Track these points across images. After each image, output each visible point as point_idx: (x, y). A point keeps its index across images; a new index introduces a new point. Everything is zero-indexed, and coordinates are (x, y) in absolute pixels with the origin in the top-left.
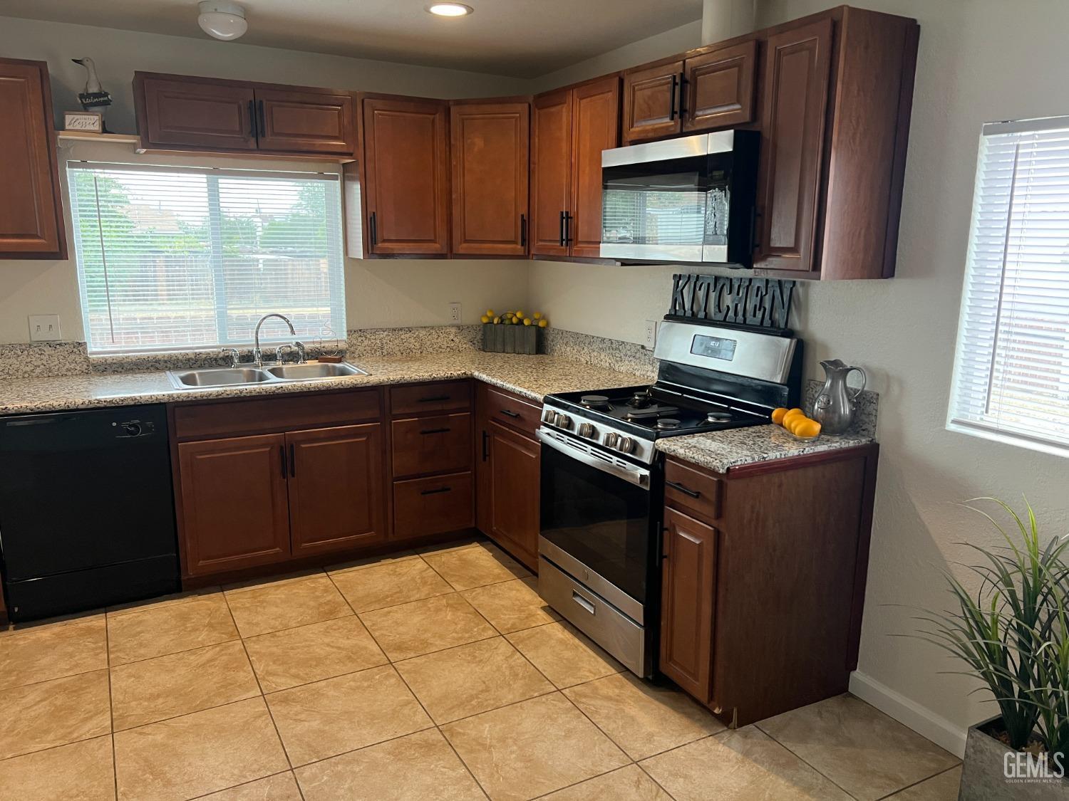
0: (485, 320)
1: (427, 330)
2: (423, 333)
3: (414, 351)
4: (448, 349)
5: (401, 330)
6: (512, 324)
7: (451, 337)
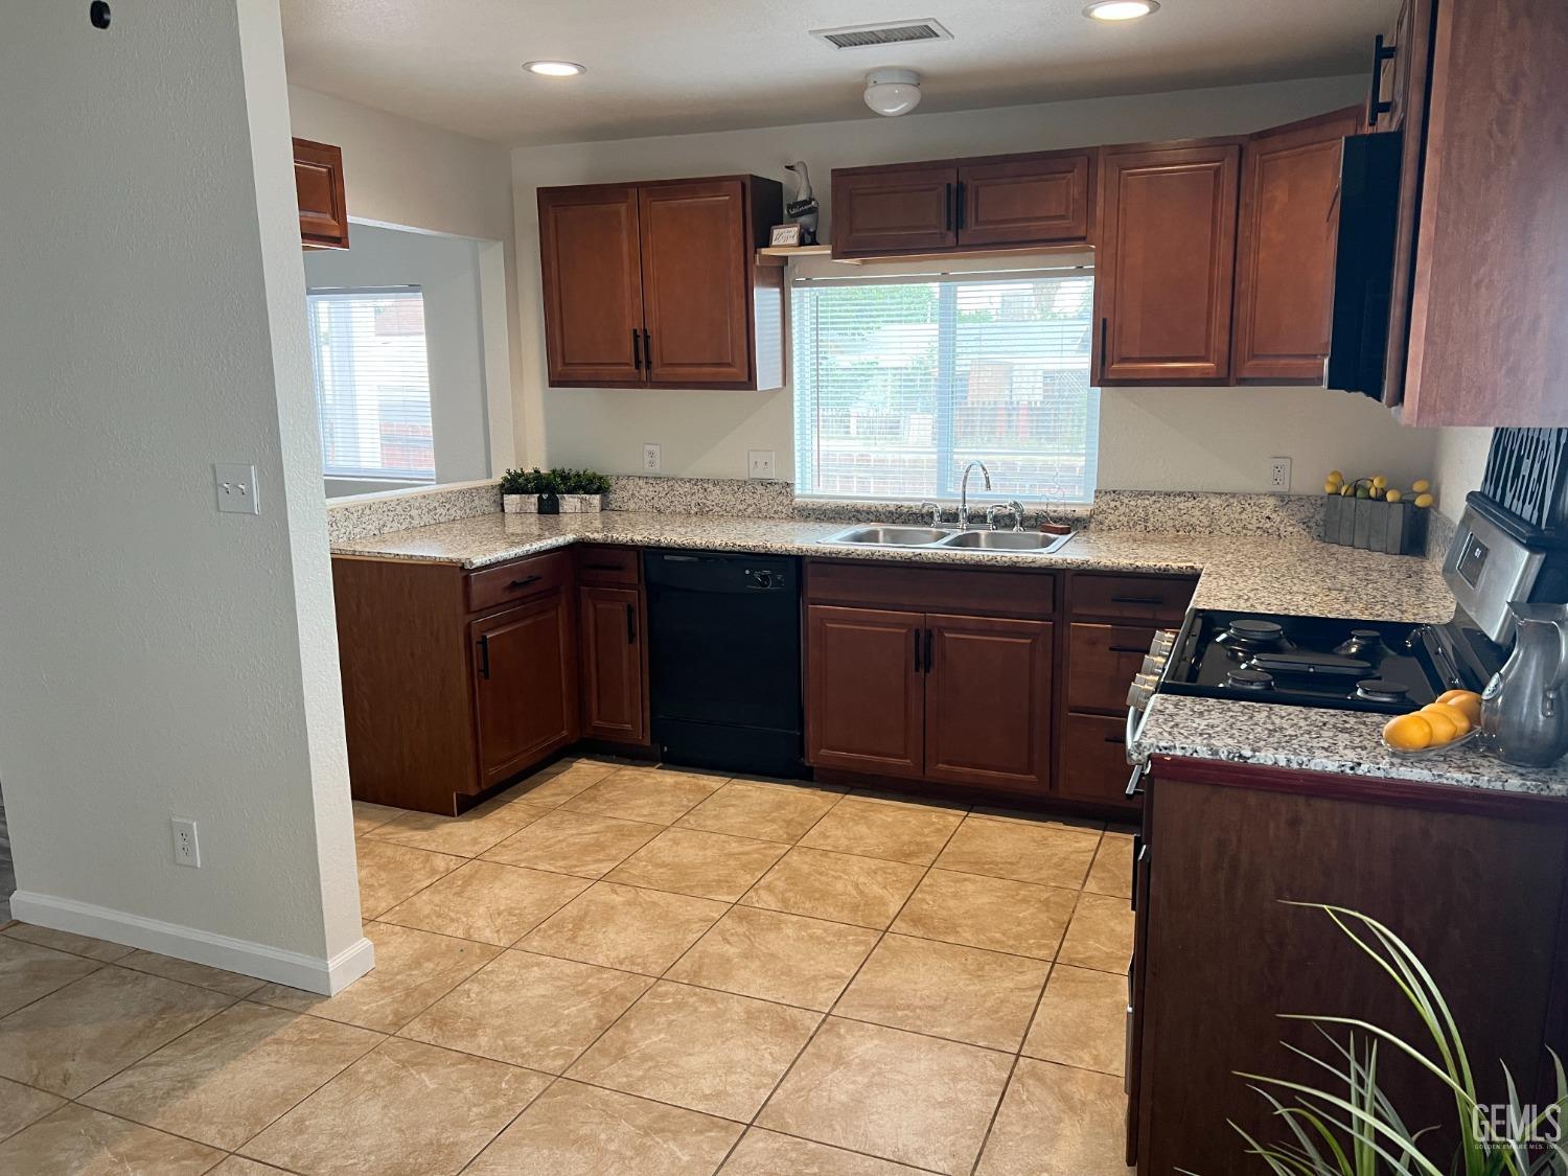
0: (1329, 489)
1: (1223, 498)
2: (1215, 502)
3: (1198, 529)
4: (1259, 532)
5: (1179, 495)
6: (1370, 498)
7: (1267, 512)
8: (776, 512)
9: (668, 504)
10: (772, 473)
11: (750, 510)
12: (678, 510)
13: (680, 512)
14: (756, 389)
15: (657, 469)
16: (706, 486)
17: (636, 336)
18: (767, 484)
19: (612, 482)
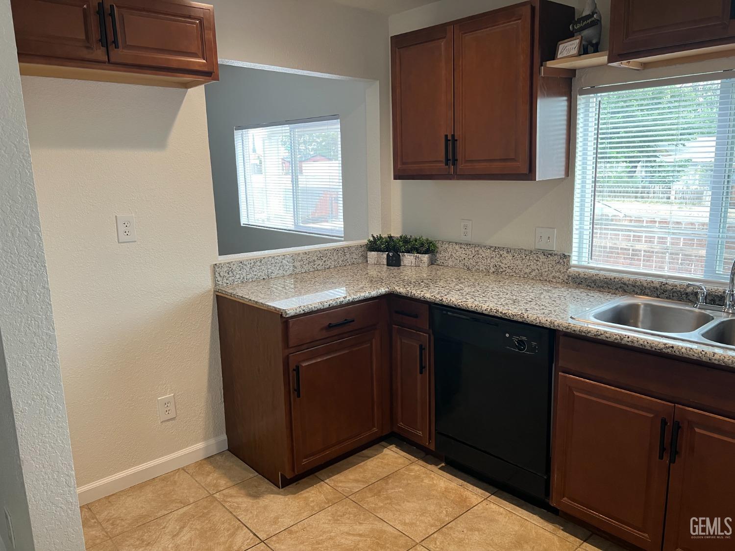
8: (554, 277)
9: (475, 264)
10: (555, 247)
11: (534, 274)
12: (481, 269)
13: (482, 271)
14: (535, 180)
15: (468, 238)
16: (501, 252)
17: (447, 140)
18: (548, 254)
19: (439, 245)
